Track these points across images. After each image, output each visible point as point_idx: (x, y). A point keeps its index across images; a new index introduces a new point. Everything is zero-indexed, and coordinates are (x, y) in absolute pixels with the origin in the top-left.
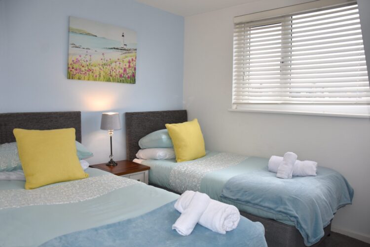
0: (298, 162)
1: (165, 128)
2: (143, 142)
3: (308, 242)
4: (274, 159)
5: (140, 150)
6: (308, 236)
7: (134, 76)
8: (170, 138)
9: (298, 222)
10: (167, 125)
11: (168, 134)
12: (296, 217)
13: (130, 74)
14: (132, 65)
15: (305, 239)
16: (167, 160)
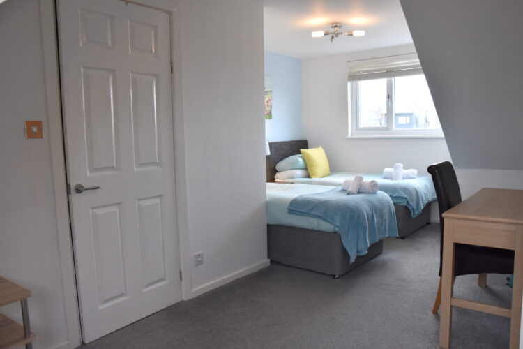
0: (403, 170)
1: (300, 153)
2: (280, 165)
3: (414, 215)
4: (387, 170)
5: (277, 174)
6: (413, 209)
7: (270, 113)
8: (304, 160)
9: (408, 202)
10: (302, 150)
11: (303, 158)
12: (406, 198)
13: (268, 112)
14: (269, 104)
15: (412, 213)
16: (303, 177)
